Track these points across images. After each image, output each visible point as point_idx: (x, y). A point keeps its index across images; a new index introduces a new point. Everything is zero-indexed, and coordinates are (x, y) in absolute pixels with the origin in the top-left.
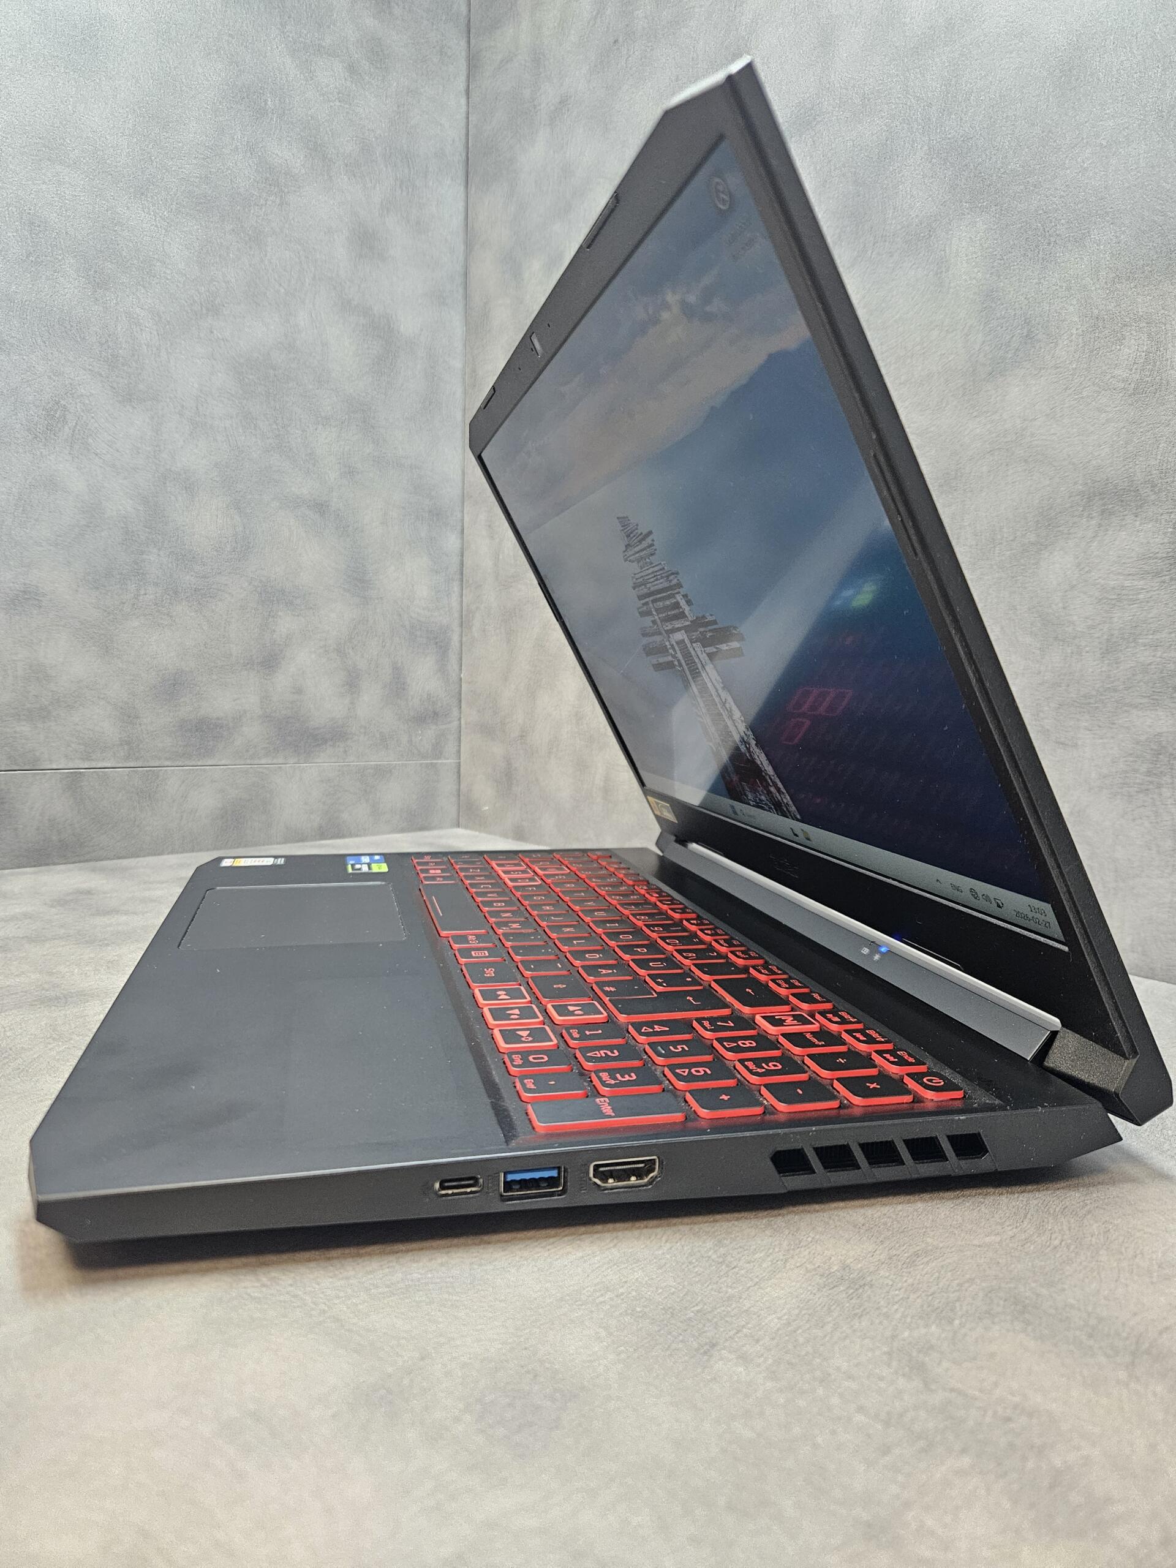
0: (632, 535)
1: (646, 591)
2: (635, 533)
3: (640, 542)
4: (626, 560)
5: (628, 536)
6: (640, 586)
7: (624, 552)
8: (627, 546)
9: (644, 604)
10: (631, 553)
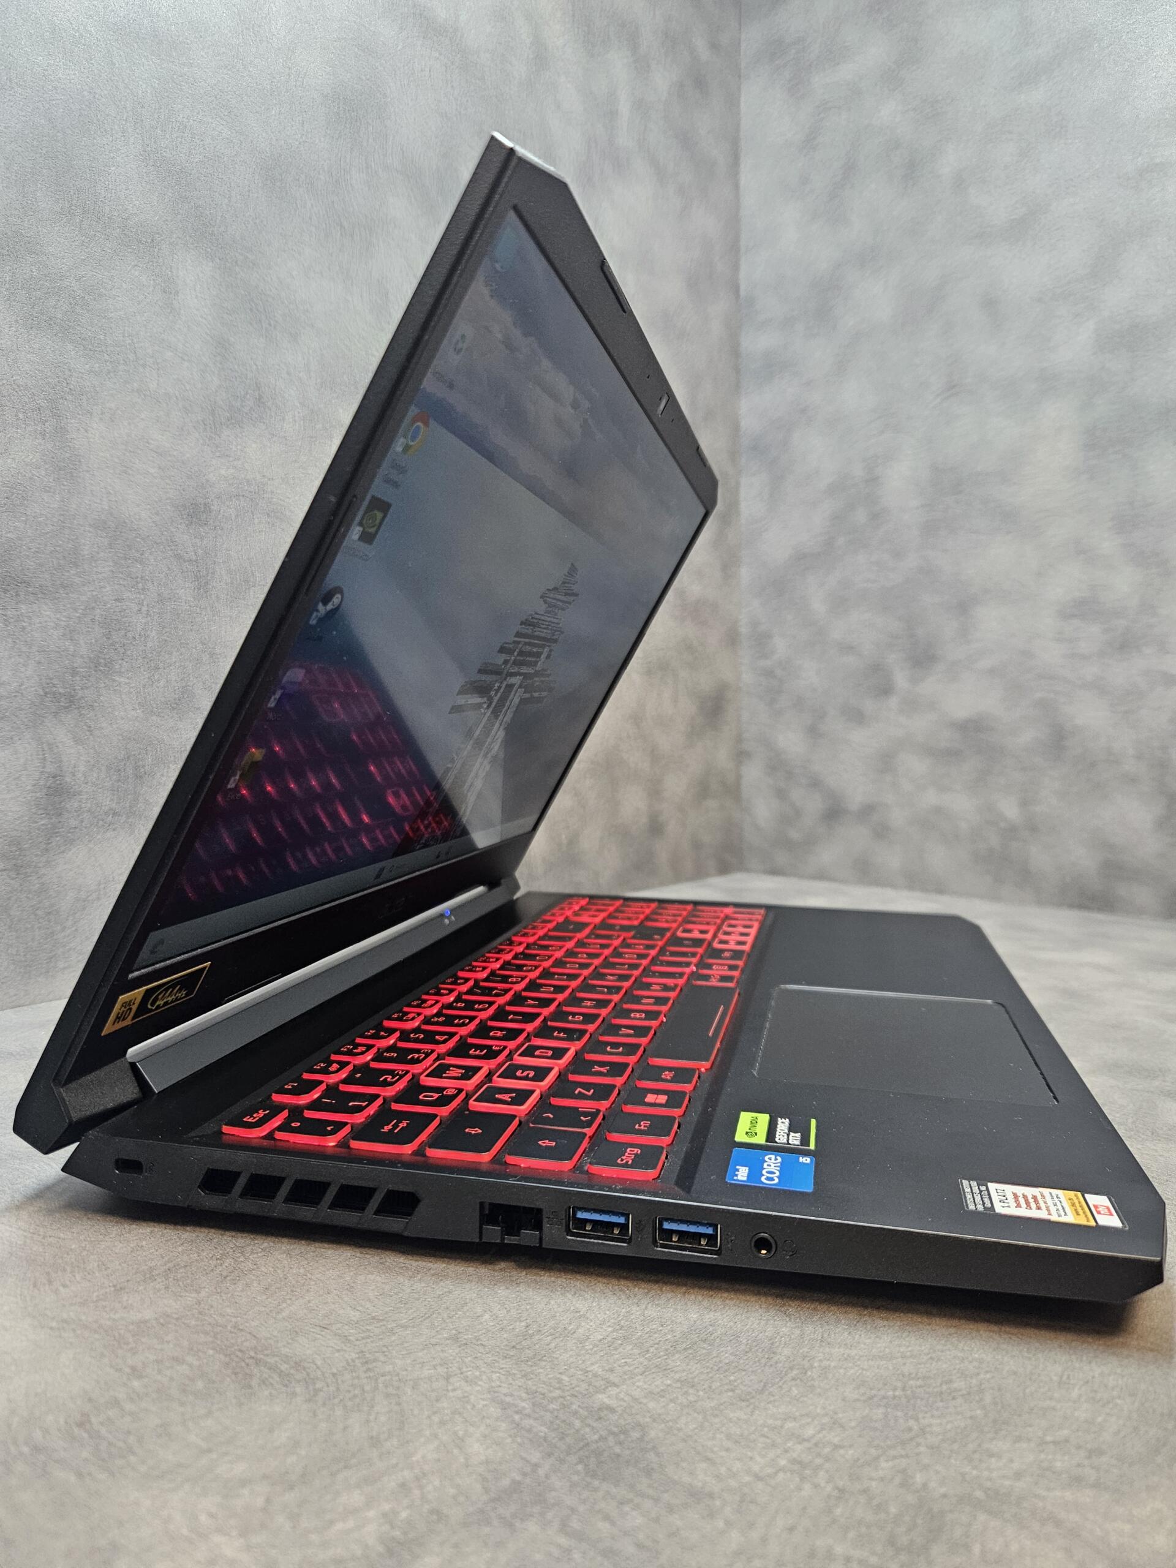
0: (566, 585)
1: (529, 632)
2: (569, 585)
3: (566, 594)
4: (542, 597)
5: (564, 583)
6: (529, 625)
7: (548, 590)
8: (555, 589)
9: (514, 642)
10: (552, 595)
